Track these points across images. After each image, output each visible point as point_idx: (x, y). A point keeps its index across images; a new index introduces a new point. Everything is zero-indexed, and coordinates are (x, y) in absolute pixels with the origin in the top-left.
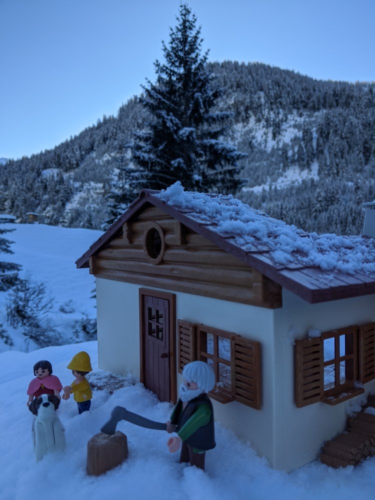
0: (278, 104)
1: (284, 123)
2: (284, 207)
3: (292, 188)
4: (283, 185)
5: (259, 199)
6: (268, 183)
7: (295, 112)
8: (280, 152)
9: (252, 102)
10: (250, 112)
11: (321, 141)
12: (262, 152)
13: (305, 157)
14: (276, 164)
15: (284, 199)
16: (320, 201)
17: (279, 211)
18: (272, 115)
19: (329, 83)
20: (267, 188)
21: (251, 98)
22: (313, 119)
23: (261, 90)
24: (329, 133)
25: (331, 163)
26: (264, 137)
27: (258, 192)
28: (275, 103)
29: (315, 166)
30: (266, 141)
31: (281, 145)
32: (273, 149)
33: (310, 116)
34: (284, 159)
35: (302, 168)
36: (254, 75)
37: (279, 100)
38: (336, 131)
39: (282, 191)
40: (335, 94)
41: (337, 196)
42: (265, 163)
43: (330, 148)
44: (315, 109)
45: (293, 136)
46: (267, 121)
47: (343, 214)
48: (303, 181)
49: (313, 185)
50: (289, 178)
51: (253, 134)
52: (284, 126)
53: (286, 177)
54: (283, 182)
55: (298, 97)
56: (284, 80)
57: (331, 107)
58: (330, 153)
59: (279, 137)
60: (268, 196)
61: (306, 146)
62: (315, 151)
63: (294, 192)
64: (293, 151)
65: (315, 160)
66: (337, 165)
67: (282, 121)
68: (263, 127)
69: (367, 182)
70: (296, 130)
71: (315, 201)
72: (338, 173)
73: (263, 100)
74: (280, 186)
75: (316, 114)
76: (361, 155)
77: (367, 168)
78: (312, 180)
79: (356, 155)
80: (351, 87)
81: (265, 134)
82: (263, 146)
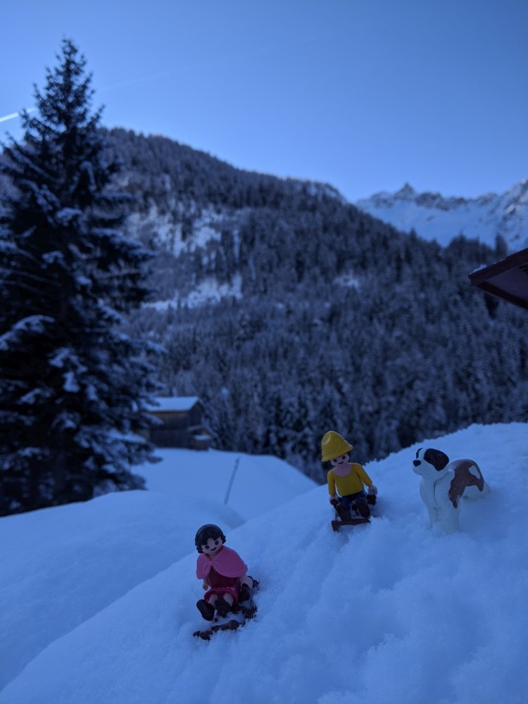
0: (189, 195)
1: (197, 221)
2: (198, 331)
3: (207, 307)
4: (196, 302)
5: (164, 319)
6: (176, 298)
7: (211, 206)
8: (192, 258)
9: (153, 187)
10: (151, 200)
11: (245, 248)
12: (168, 256)
13: (225, 266)
14: (187, 273)
15: (197, 321)
16: (244, 327)
17: (191, 337)
18: (181, 208)
19: (254, 175)
20: (174, 304)
21: (152, 181)
22: (234, 219)
23: (167, 171)
24: (253, 239)
25: (257, 277)
26: (170, 236)
27: (162, 310)
28: (185, 191)
29: (238, 280)
30: (172, 241)
31: (193, 249)
32: (182, 252)
33: (231, 214)
34: (197, 268)
35: (221, 281)
36: (157, 150)
37: (190, 189)
38: (262, 237)
39: (195, 310)
40: (261, 190)
41: (265, 321)
42: (171, 271)
43: (255, 258)
44: (237, 205)
45: (208, 238)
46: (174, 214)
47: (272, 344)
48: (223, 299)
49: (235, 304)
50: (204, 293)
51: (155, 229)
52: (197, 224)
53: (200, 292)
54: (195, 298)
55: (214, 187)
56: (198, 163)
57: (256, 205)
58: (255, 265)
59: (189, 238)
60: (176, 315)
61: (226, 254)
62: (237, 261)
63: (211, 312)
64: (210, 259)
65: (238, 272)
66: (265, 280)
67: (194, 216)
68: (169, 222)
69: (301, 306)
70: (212, 232)
71: (237, 326)
72: (265, 291)
73: (168, 186)
74: (193, 304)
75: (239, 212)
76: (293, 271)
77: (300, 286)
78: (234, 299)
79: (287, 270)
80: (281, 182)
81: (172, 231)
82: (168, 248)
